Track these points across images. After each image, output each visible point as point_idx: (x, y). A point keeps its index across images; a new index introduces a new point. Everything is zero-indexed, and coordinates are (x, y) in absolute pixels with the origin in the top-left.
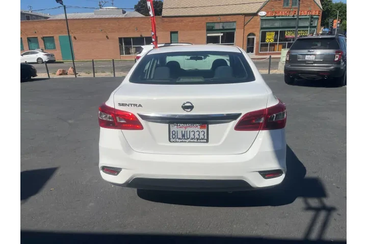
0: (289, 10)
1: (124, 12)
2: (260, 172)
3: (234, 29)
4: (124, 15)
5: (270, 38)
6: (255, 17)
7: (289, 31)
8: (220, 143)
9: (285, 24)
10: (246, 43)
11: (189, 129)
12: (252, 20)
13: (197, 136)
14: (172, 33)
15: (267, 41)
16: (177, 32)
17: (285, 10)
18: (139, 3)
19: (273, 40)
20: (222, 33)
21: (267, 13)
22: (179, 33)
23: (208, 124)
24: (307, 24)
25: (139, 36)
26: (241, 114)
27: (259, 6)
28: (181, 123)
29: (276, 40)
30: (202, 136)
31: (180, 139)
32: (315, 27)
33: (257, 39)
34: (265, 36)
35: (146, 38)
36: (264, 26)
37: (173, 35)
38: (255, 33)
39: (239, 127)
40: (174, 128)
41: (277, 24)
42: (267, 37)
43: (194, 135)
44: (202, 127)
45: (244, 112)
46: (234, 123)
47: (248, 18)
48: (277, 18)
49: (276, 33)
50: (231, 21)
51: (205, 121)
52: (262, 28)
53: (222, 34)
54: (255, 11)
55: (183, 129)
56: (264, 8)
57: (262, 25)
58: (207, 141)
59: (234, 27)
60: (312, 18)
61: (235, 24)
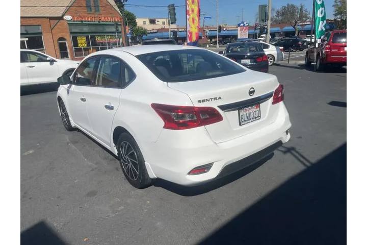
0: (93, 15)
2: (286, 132)
3: (41, 33)
5: (82, 43)
6: (61, 21)
7: (99, 36)
8: (266, 117)
9: (93, 29)
10: (57, 48)
11: (251, 111)
12: (58, 24)
13: (255, 116)
15: (80, 46)
17: (90, 15)
19: (86, 45)
20: (27, 37)
21: (73, 17)
23: (259, 103)
24: (114, 30)
26: (273, 92)
27: (63, 10)
29: (88, 45)
30: (257, 115)
31: (246, 121)
32: (120, 32)
33: (69, 44)
34: (77, 41)
36: (73, 30)
38: (66, 38)
39: (274, 102)
41: (86, 29)
42: (79, 41)
43: (253, 115)
44: (257, 107)
46: (271, 100)
47: (53, 22)
48: (84, 23)
49: (87, 37)
50: (35, 24)
52: (71, 33)
53: (27, 39)
54: (60, 15)
55: (247, 112)
56: (68, 12)
57: (70, 29)
58: (260, 118)
59: (40, 31)
60: (117, 24)
61: (40, 28)
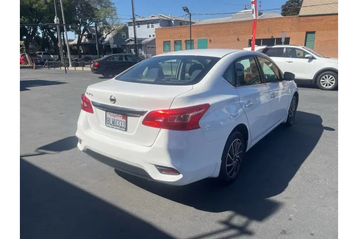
1: (260, 14)
2: (157, 166)
4: (260, 16)
8: (133, 134)
11: (116, 118)
13: (120, 125)
14: (307, 33)
16: (314, 32)
18: (287, 3)
22: (316, 33)
23: (127, 116)
25: (270, 37)
26: (147, 111)
28: (112, 112)
30: (123, 125)
31: (111, 125)
35: (277, 39)
37: (308, 35)
39: (145, 122)
40: (109, 115)
43: (119, 123)
44: (123, 118)
45: (149, 110)
46: (142, 118)
51: (125, 113)
55: (113, 118)
58: (126, 130)
